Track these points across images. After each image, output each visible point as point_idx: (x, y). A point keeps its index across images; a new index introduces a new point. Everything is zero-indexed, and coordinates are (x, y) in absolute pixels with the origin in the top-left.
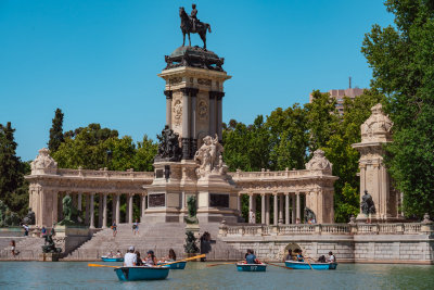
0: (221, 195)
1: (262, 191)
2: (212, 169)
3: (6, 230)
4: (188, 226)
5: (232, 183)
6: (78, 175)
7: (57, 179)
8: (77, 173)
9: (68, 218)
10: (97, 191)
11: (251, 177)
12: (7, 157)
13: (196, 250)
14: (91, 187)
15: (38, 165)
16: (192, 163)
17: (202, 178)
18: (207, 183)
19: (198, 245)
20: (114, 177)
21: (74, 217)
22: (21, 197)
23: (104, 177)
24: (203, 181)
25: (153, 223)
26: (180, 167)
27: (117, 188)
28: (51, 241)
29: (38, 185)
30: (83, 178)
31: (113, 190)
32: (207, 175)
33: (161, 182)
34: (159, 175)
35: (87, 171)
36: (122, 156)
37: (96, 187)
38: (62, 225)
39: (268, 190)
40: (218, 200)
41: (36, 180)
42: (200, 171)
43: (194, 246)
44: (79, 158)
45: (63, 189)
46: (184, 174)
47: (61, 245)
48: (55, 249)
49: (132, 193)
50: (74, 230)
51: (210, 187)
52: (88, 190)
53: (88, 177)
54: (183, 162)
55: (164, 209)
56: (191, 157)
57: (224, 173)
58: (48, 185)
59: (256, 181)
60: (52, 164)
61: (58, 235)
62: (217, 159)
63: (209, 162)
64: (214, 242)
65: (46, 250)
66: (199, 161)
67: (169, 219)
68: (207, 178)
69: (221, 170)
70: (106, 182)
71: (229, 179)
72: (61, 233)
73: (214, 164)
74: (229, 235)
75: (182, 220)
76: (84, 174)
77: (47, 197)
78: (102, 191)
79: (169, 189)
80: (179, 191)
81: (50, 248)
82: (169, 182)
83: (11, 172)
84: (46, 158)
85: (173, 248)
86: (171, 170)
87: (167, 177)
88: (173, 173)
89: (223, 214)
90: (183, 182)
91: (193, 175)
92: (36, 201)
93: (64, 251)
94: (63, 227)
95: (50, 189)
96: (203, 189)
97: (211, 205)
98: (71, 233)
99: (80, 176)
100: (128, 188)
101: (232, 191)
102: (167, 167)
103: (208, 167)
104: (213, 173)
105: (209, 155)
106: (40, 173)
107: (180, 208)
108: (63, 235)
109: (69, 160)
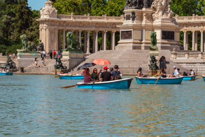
0: (169, 32)
1: (193, 29)
2: (163, 14)
3: (29, 54)
4: (151, 52)
5: (176, 23)
6: (71, 18)
7: (58, 21)
8: (70, 17)
9: (70, 46)
10: (83, 29)
11: (186, 20)
12: (22, 7)
13: (157, 68)
14: (79, 27)
15: (45, 12)
16: (150, 10)
17: (156, 20)
18: (160, 23)
19: (158, 65)
20: (94, 20)
21: (74, 46)
22: (33, 33)
23: (88, 20)
24: (157, 22)
25: (124, 50)
26: (142, 13)
27: (96, 27)
28: (60, 62)
29: (45, 25)
30: (74, 20)
31: (94, 29)
32: (160, 19)
33: (130, 23)
34: (128, 18)
35: (76, 16)
36: (98, 6)
37: (82, 27)
38: (67, 51)
39: (197, 28)
40: (168, 35)
41: (43, 22)
42: (155, 15)
43: (156, 65)
44: (70, 8)
45: (61, 28)
46: (144, 17)
47: (66, 64)
48: (62, 67)
49: (106, 30)
50: (75, 55)
51: (162, 26)
52: (77, 28)
53: (77, 20)
54: (144, 9)
55: (131, 41)
56: (149, 6)
57: (171, 17)
58: (51, 25)
59: (189, 23)
60: (54, 11)
61: (64, 57)
62: (166, 7)
63: (161, 9)
64: (168, 63)
65: (57, 67)
66: (155, 9)
67: (134, 48)
68: (160, 20)
69: (169, 15)
70: (89, 23)
71: (174, 21)
72: (66, 56)
73: (164, 11)
74: (178, 58)
75: (143, 48)
76: (75, 18)
77: (51, 32)
78: (86, 29)
79: (135, 28)
80: (141, 29)
81: (60, 66)
82: (135, 23)
83: (25, 17)
84: (50, 7)
85: (141, 67)
86: (136, 14)
87: (133, 19)
88: (137, 17)
89: (170, 44)
90: (143, 23)
91: (151, 18)
92: (44, 36)
93: (68, 68)
94: (68, 52)
95: (53, 27)
96: (158, 28)
97: (163, 38)
98: (72, 56)
99: (72, 19)
100: (103, 27)
101: (177, 29)
102: (133, 13)
103: (161, 13)
104: (164, 17)
105: (161, 4)
106: (46, 17)
107: (142, 40)
108: (67, 58)
109: (64, 9)
